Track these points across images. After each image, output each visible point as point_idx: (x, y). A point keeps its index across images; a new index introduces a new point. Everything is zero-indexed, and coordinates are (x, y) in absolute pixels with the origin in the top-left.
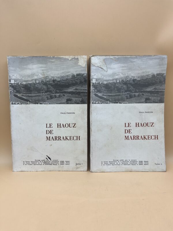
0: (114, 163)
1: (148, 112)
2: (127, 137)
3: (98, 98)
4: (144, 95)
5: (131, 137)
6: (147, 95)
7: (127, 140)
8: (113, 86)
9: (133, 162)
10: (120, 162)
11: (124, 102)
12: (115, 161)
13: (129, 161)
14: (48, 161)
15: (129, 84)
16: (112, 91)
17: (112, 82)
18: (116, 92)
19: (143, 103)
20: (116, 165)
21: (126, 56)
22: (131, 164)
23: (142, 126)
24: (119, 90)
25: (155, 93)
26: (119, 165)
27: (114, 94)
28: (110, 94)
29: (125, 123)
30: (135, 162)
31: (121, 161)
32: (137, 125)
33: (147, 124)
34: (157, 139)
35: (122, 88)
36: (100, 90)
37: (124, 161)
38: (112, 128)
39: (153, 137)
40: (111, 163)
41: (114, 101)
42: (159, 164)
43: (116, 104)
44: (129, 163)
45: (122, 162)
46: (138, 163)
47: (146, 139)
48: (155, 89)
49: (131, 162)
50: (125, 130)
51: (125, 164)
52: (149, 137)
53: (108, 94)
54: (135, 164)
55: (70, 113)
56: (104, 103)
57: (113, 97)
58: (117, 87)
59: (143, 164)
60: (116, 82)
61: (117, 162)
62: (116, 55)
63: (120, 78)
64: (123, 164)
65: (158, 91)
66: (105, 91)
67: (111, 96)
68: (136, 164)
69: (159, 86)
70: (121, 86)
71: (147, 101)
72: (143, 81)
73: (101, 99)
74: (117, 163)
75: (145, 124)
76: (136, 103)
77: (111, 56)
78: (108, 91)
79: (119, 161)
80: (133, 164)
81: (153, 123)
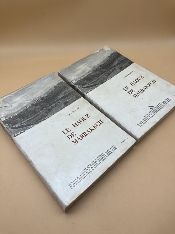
0: (83, 175)
1: (76, 110)
2: (74, 141)
3: (17, 129)
4: (60, 102)
5: (78, 138)
6: (63, 101)
7: (77, 144)
8: (26, 112)
9: (101, 158)
10: (89, 169)
11: (47, 118)
12: (83, 172)
13: (97, 160)
14: (154, 110)
15: (40, 103)
16: (27, 116)
17: (22, 110)
18: (33, 114)
19: (64, 107)
20: (87, 175)
21: (22, 89)
22: (101, 161)
23: (80, 123)
24: (34, 112)
25: (68, 96)
26: (90, 173)
27: (32, 117)
28: (28, 120)
29: (63, 132)
30: (103, 156)
31: (89, 167)
32: (75, 125)
33: (83, 119)
34: (103, 122)
35: (36, 109)
36: (14, 122)
37: (91, 165)
38: (52, 145)
39: (98, 124)
40: (80, 177)
41: (36, 122)
42: (125, 140)
43: (40, 123)
44: (98, 163)
45: (91, 167)
46: (106, 154)
47: (94, 130)
48: (65, 93)
49: (99, 160)
50: (68, 136)
51: (96, 166)
52: (95, 127)
53: (26, 120)
54: (104, 158)
55: (130, 73)
56: (27, 130)
57: (33, 120)
58: (31, 111)
59: (112, 151)
60: (27, 108)
61: (86, 171)
62: (12, 93)
63: (29, 104)
64: (93, 168)
65: (69, 93)
66: (21, 120)
67: (30, 120)
68: (106, 157)
69: (67, 90)
70: (34, 108)
71: (67, 104)
72: (50, 95)
73: (22, 128)
74: (86, 173)
75: (81, 120)
76: (58, 111)
77: (8, 95)
78: (23, 118)
79: (87, 168)
80: (102, 160)
81: (87, 114)
